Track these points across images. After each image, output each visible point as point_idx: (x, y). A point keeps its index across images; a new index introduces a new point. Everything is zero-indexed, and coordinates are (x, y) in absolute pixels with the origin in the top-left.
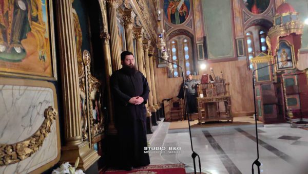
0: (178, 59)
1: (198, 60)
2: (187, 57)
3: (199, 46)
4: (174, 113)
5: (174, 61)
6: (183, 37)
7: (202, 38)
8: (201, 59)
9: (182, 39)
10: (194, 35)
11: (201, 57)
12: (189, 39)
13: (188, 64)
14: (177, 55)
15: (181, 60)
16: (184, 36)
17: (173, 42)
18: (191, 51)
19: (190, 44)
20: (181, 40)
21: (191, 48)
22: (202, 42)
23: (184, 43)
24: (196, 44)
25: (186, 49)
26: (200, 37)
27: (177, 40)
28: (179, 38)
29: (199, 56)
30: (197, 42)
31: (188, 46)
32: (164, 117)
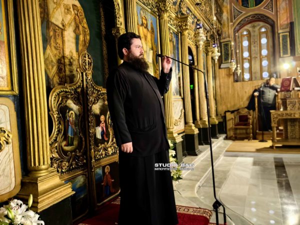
0: (250, 56)
1: (280, 57)
2: (264, 52)
3: (283, 36)
4: (240, 129)
5: (245, 59)
6: (259, 25)
7: (287, 24)
8: (285, 56)
9: (258, 27)
10: (275, 21)
11: (285, 52)
12: (269, 26)
13: (265, 63)
14: (250, 50)
15: (256, 58)
16: (262, 24)
17: (245, 33)
18: (271, 43)
19: (270, 34)
20: (257, 29)
21: (271, 40)
22: (288, 30)
23: (260, 33)
24: (279, 34)
25: (264, 41)
26: (286, 23)
27: (251, 29)
28: (254, 27)
29: (281, 51)
30: (280, 31)
31: (267, 37)
32: (226, 133)
